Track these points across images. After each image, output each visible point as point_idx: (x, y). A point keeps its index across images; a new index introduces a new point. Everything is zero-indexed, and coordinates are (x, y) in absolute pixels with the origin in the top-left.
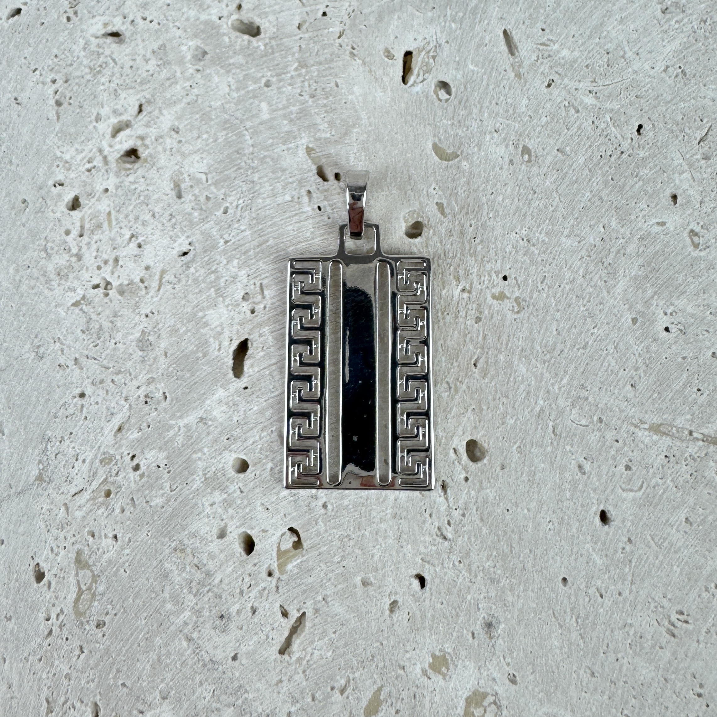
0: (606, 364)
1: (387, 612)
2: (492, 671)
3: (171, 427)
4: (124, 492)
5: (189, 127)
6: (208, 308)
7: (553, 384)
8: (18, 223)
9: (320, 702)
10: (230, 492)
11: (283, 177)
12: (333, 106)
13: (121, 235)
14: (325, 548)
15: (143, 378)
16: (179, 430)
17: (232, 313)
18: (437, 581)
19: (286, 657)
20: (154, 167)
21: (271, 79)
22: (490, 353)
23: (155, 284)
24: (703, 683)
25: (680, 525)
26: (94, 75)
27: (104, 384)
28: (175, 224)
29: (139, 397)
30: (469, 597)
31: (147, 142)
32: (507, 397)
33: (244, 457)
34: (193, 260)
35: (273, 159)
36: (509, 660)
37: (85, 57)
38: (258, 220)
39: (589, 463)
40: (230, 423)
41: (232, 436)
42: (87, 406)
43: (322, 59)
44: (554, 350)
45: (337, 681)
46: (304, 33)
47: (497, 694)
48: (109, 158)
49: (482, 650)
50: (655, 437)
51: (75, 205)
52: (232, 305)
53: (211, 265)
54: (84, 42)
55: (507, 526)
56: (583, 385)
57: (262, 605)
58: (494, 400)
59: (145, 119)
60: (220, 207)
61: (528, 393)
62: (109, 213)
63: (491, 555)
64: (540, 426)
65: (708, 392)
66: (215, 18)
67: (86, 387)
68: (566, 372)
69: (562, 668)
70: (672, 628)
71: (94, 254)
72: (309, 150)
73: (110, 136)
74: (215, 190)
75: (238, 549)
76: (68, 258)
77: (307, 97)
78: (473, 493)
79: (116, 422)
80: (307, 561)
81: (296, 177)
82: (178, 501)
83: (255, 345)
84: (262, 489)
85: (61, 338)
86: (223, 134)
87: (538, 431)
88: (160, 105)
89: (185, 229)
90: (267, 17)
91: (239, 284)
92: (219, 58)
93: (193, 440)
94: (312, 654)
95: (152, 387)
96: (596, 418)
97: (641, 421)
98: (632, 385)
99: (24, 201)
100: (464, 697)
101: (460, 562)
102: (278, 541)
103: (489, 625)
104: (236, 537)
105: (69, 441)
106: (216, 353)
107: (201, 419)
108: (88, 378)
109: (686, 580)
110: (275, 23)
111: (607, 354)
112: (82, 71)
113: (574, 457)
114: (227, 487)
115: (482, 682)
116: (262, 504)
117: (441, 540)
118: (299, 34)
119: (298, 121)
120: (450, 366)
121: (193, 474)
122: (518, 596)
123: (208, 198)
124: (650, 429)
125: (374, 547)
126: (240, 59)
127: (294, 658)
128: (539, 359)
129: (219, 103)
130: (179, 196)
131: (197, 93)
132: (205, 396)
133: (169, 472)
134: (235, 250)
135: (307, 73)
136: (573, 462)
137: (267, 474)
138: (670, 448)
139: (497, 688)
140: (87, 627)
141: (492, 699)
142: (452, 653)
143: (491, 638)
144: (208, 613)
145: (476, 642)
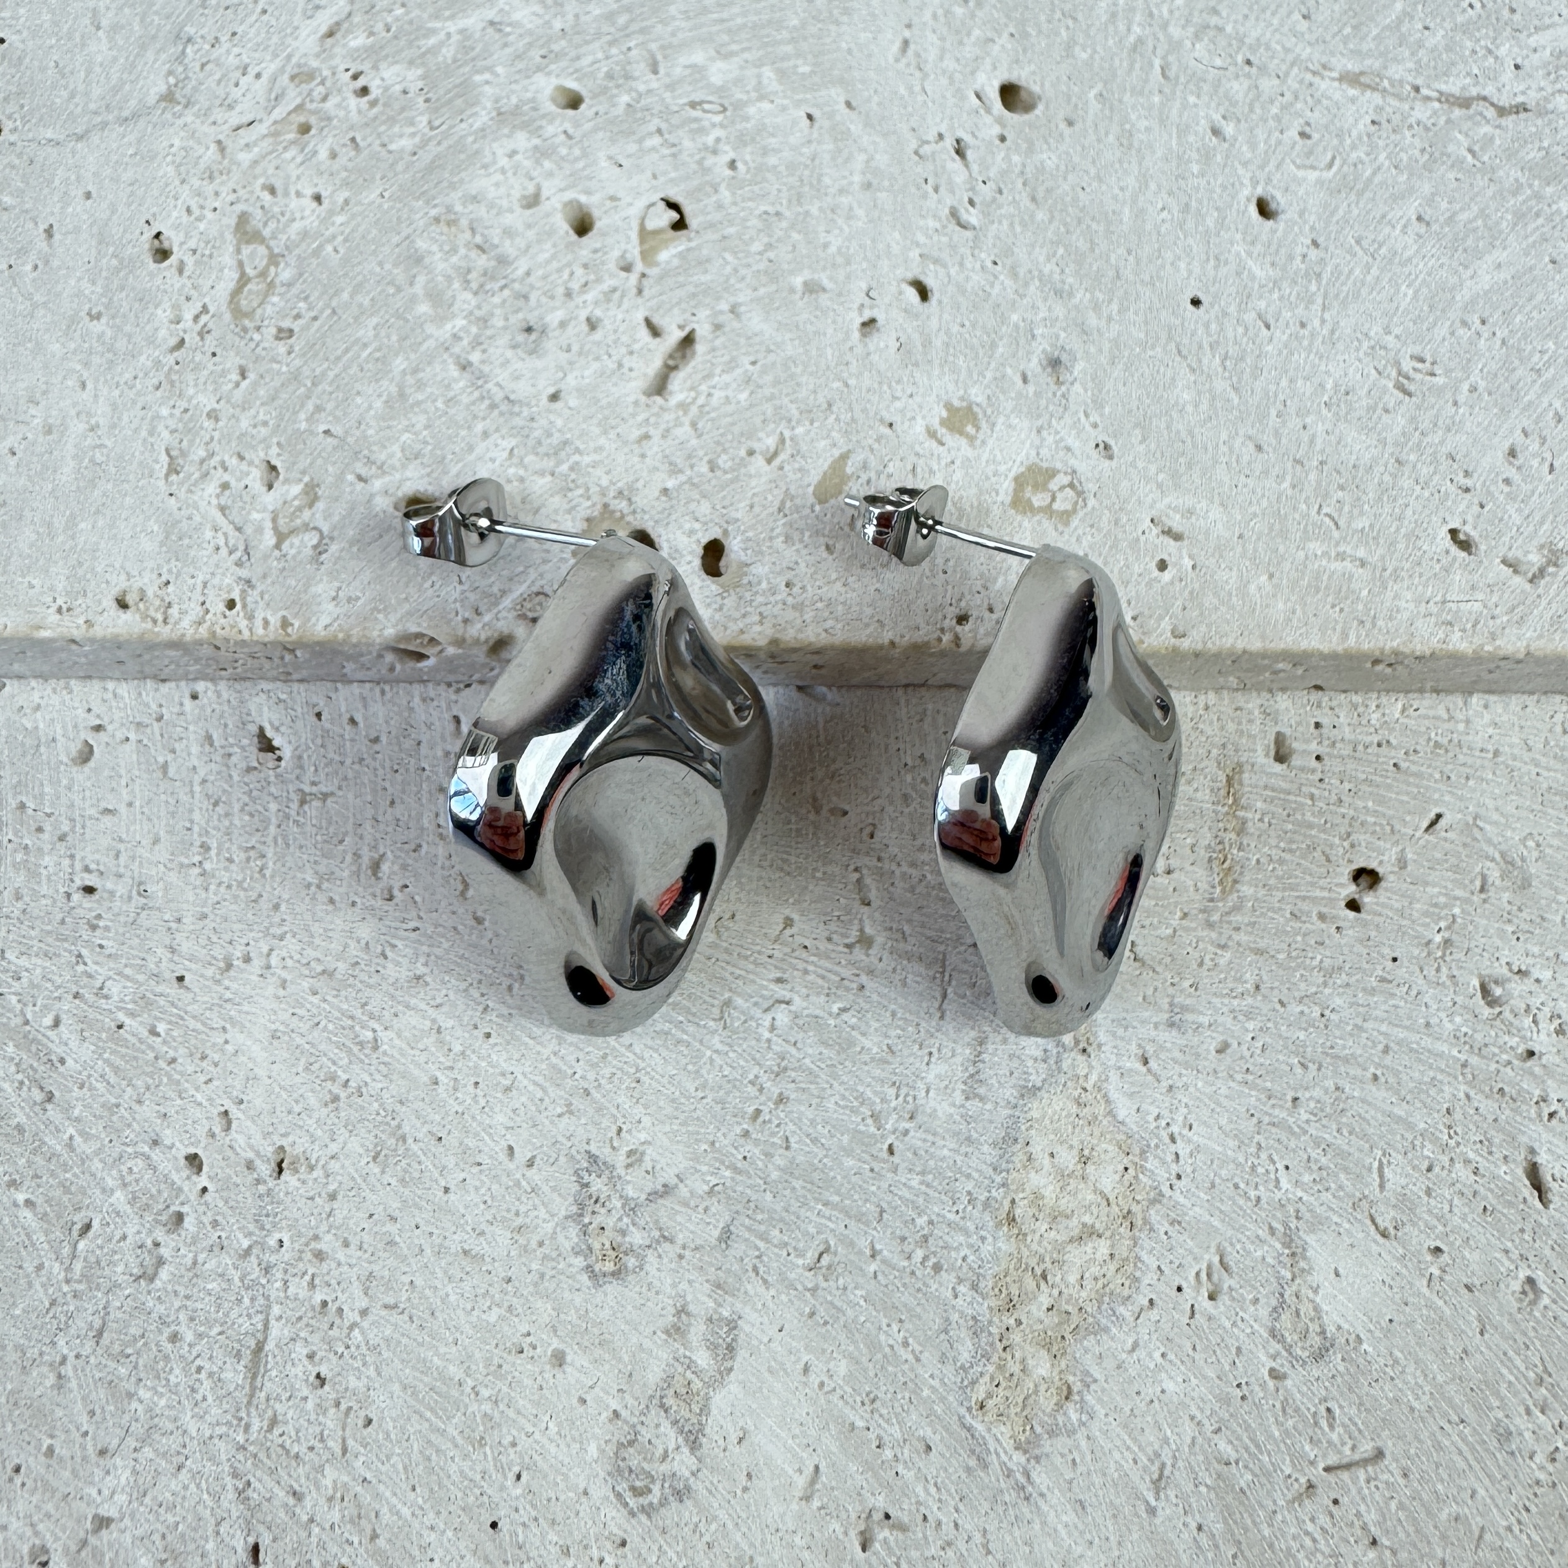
1: (856, 335)
2: (1063, 434)
4: (336, 128)
9: (725, 472)
10: (545, 136)
14: (733, 229)
16: (449, 37)
18: (951, 289)
19: (658, 399)
25: (1408, 224)
30: (1015, 317)
33: (575, 86)
39: (1232, 124)
40: (549, 32)
41: (552, 51)
45: (760, 440)
47: (1074, 472)
49: (1043, 402)
50: (1351, 91)
55: (1082, 210)
57: (610, 314)
58: (1049, 22)
61: (1113, 16)
64: (1137, 66)
69: (1198, 437)
70: (1405, 382)
75: (563, 225)
78: (1015, 158)
80: (698, 248)
82: (445, 145)
84: (610, 135)
87: (1134, 73)
93: (474, 54)
94: (709, 395)
96: (1240, 59)
97: (1324, 67)
100: (1011, 474)
101: (995, 263)
102: (642, 214)
103: (1055, 363)
104: (558, 206)
107: (491, 22)
109: (1426, 308)
113: (1202, 114)
114: (540, 127)
115: (1044, 452)
116: (610, 158)
117: (956, 229)
121: (474, 106)
122: (1109, 319)
127: (674, 401)
133: (427, 100)
136: (1202, 121)
137: (619, 111)
138: (1380, 109)
139: (1073, 462)
140: (257, 337)
141: (1066, 480)
142: (985, 404)
143: (1059, 383)
144: (500, 323)
145: (1031, 389)
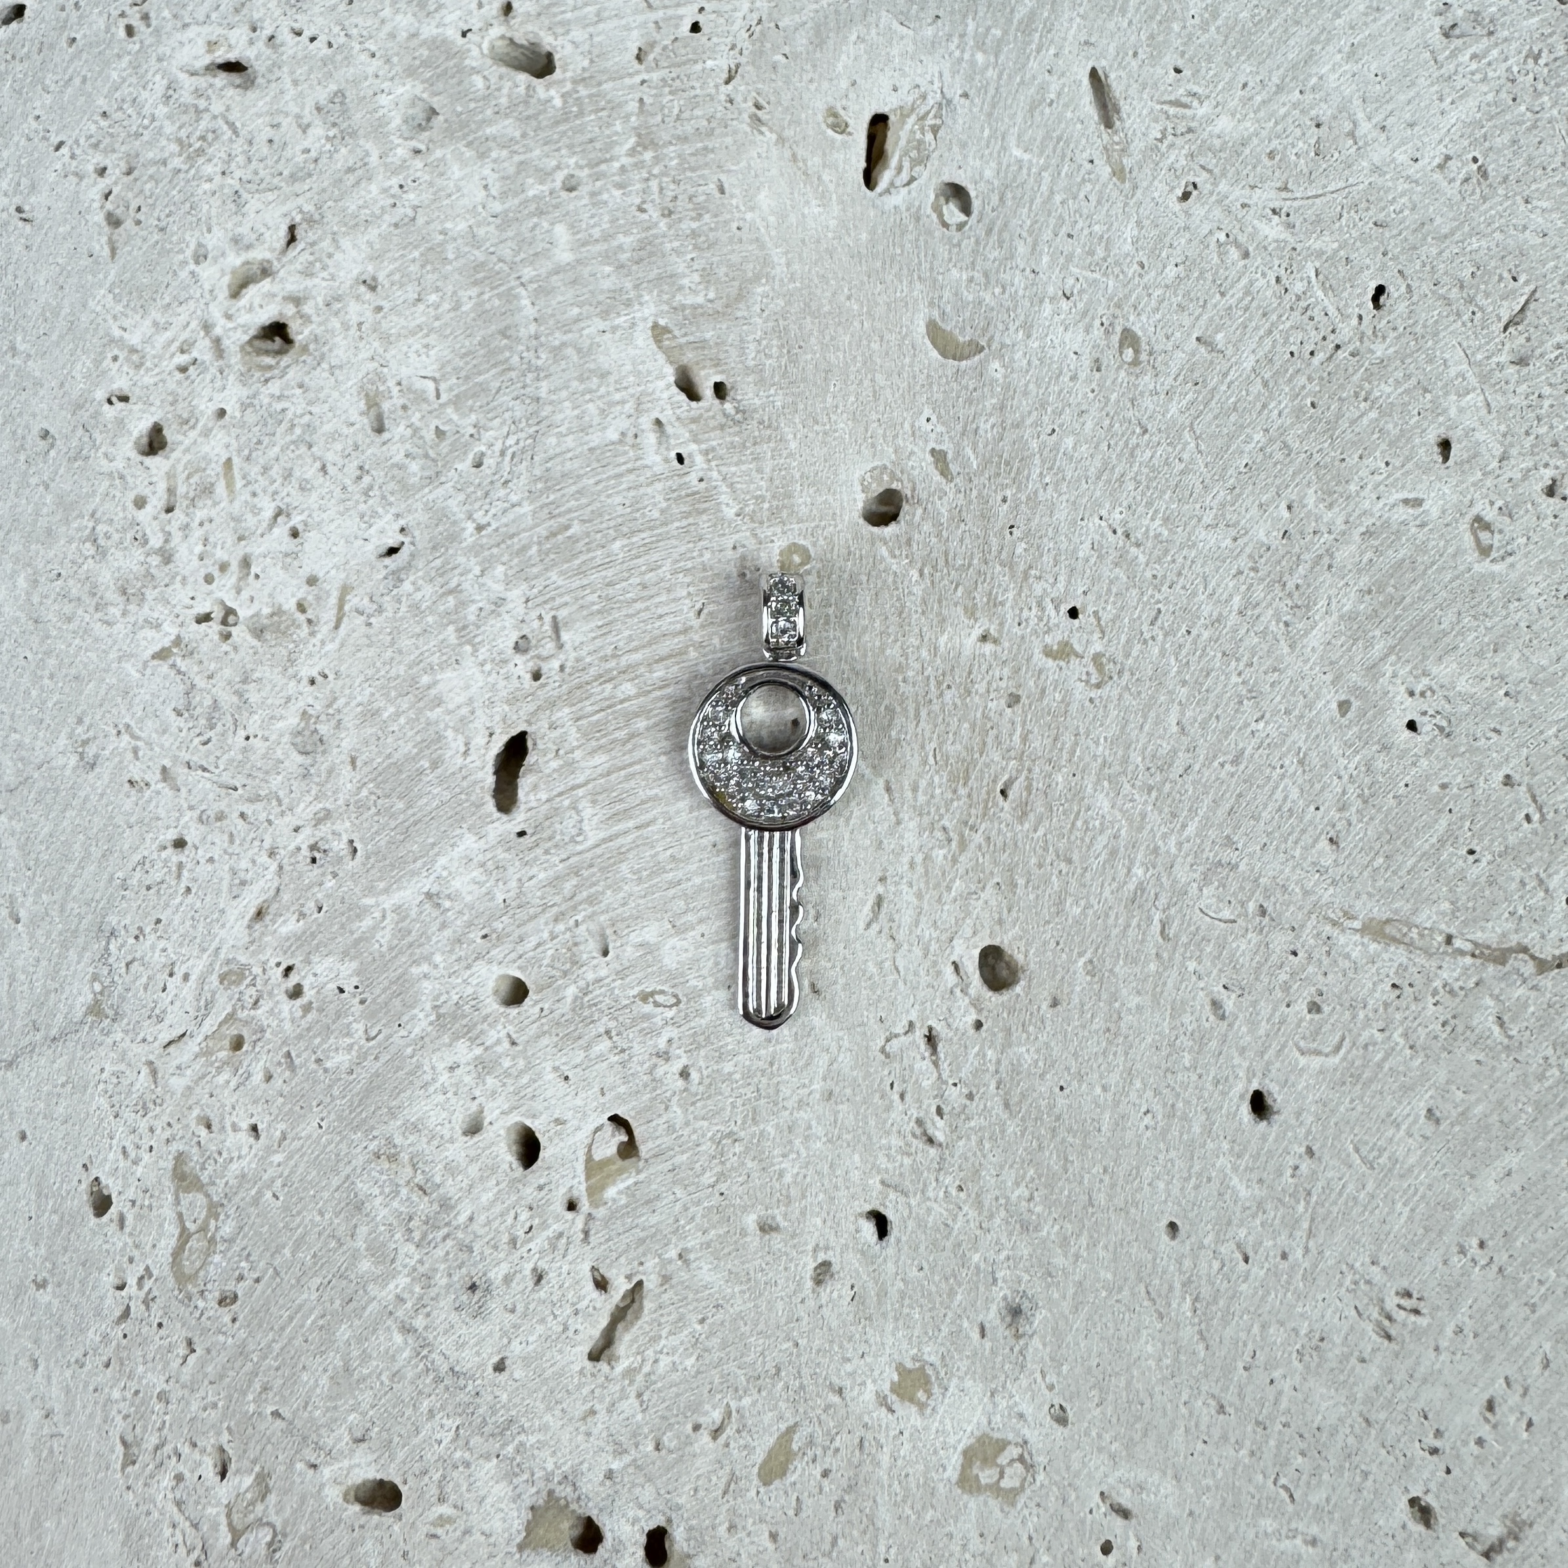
0: (1279, 795)
1: (809, 1284)
2: (1017, 1398)
3: (366, 910)
4: (269, 1042)
5: (397, 277)
6: (443, 666)
7: (1165, 836)
8: (34, 481)
9: (670, 1452)
10: (488, 1044)
11: (603, 390)
12: (711, 235)
13: (256, 511)
14: (685, 1157)
15: (305, 811)
16: (384, 917)
17: (491, 679)
18: (911, 1224)
19: (603, 1366)
20: (325, 365)
21: (577, 173)
22: (1037, 770)
23: (328, 615)
24: (1442, 1428)
25: (1415, 1122)
26: (189, 157)
27: (225, 822)
28: (371, 488)
29: (299, 849)
30: (976, 1258)
31: (308, 309)
32: (1069, 861)
33: (519, 975)
34: (408, 567)
35: (579, 351)
36: (1051, 1378)
37: (169, 117)
38: (549, 481)
39: (1234, 996)
40: (490, 904)
41: (494, 931)
42: (189, 866)
43: (689, 128)
44: (1170, 765)
45: (707, 1413)
46: (648, 71)
47: (1026, 1442)
48: (226, 343)
49: (999, 1360)
50: (1373, 947)
51: (155, 443)
52: (493, 660)
53: (446, 577)
54: (165, 82)
55: (1058, 1118)
56: (1228, 837)
57: (556, 1265)
58: (1040, 866)
59: (301, 259)
60: (465, 453)
61: (1113, 853)
62: (229, 463)
63: (1023, 1177)
64: (1134, 922)
65: (1489, 857)
66: (453, 34)
67: (186, 826)
68: (1193, 811)
69: (1158, 1397)
70: (1386, 1323)
71: (199, 549)
72: (659, 332)
73: (227, 293)
74: (455, 417)
75: (507, 1156)
76: (142, 558)
77: (654, 213)
78: (990, 1053)
79: (251, 899)
80: (649, 1181)
81: (631, 391)
82: (383, 1059)
83: (540, 746)
84: (556, 1039)
85: (132, 724)
86: (469, 293)
87: (1130, 932)
88: (335, 229)
89: (392, 499)
90: (568, 32)
91: (506, 616)
92: (464, 125)
93: (410, 939)
94: (656, 1361)
95: (325, 829)
96: (1252, 906)
97: (1346, 914)
98: (1331, 840)
99: (45, 435)
100: (961, 1447)
101: (960, 1189)
102: (589, 1140)
103: (1015, 1312)
104: (502, 1132)
105: (153, 937)
106: (459, 761)
107: (429, 895)
108: (191, 808)
109: (1421, 1231)
110: (586, 47)
111: (1283, 776)
112: (162, 149)
113: (1202, 984)
114: (482, 1032)
115: (996, 1420)
116: (556, 1069)
117: (921, 1146)
118: (638, 72)
119: (635, 268)
120: (950, 795)
121: (412, 1007)
122: (1077, 1256)
123: (439, 433)
124: (1364, 930)
125: (784, 1156)
126: (508, 127)
127: (620, 1367)
128: (1138, 783)
129: (462, 226)
130: (380, 429)
131: (416, 203)
132: (436, 850)
133: (362, 1002)
134: (498, 545)
135: (657, 161)
136: (1201, 993)
137: (565, 1007)
138: (1403, 968)
139: (1026, 1432)
140: (201, 1304)
141: (1014, 1452)
142: (938, 1363)
143: (1018, 1336)
144: (444, 1281)
145: (988, 1345)
